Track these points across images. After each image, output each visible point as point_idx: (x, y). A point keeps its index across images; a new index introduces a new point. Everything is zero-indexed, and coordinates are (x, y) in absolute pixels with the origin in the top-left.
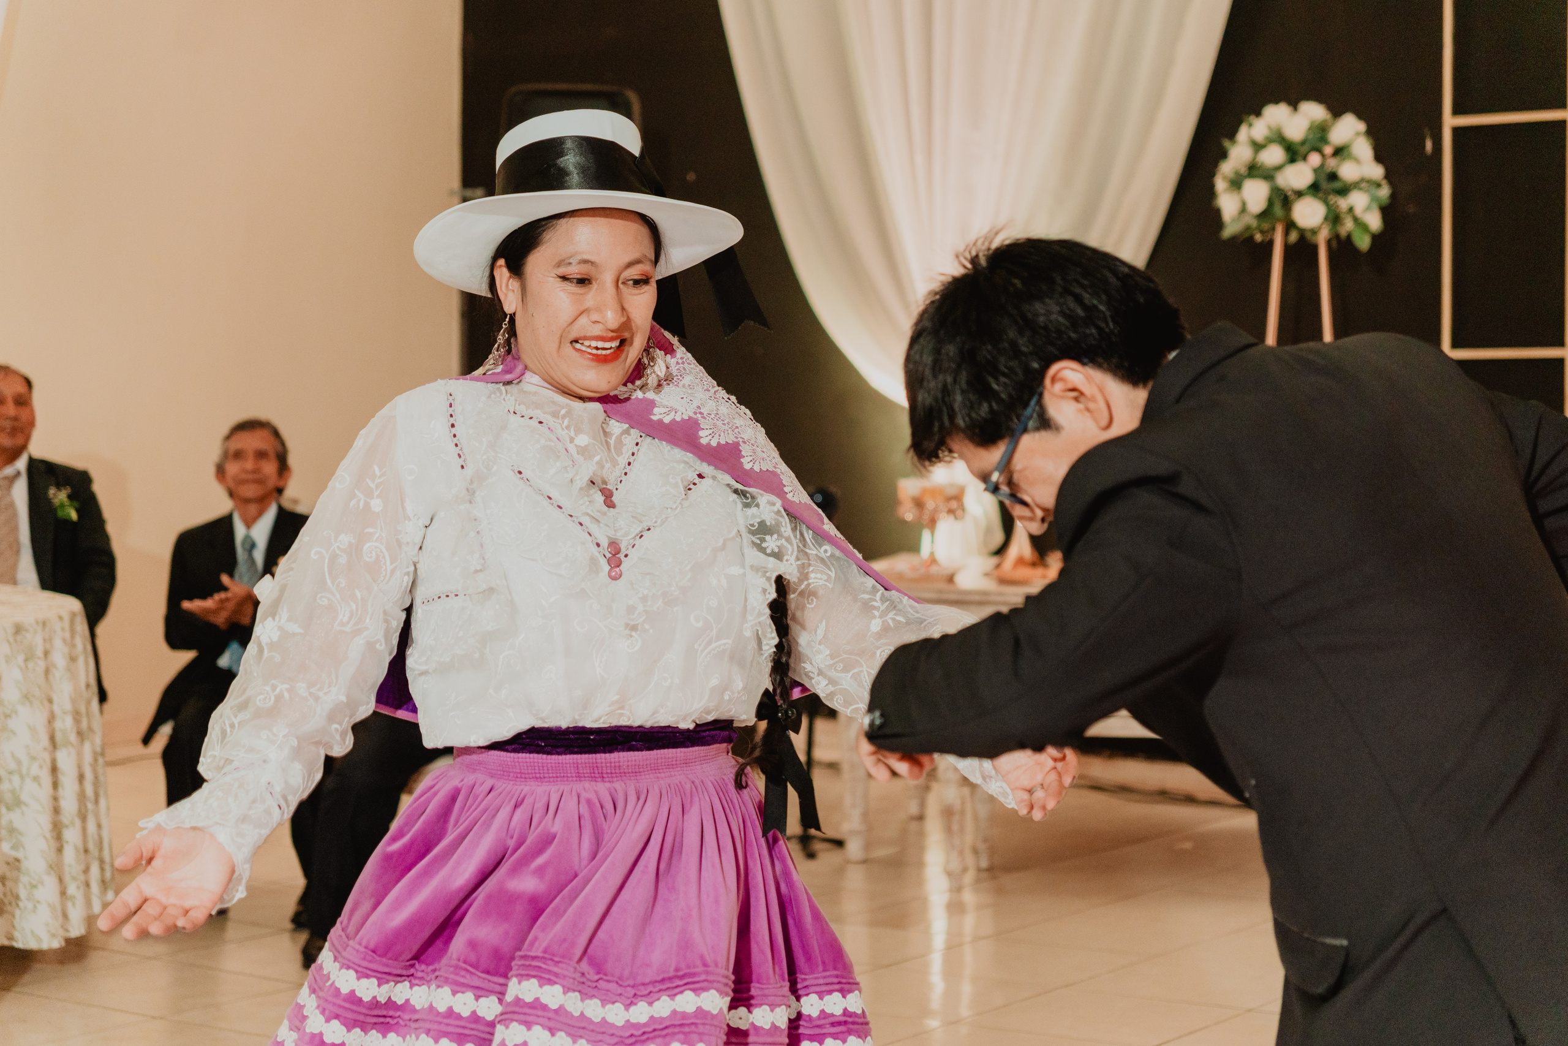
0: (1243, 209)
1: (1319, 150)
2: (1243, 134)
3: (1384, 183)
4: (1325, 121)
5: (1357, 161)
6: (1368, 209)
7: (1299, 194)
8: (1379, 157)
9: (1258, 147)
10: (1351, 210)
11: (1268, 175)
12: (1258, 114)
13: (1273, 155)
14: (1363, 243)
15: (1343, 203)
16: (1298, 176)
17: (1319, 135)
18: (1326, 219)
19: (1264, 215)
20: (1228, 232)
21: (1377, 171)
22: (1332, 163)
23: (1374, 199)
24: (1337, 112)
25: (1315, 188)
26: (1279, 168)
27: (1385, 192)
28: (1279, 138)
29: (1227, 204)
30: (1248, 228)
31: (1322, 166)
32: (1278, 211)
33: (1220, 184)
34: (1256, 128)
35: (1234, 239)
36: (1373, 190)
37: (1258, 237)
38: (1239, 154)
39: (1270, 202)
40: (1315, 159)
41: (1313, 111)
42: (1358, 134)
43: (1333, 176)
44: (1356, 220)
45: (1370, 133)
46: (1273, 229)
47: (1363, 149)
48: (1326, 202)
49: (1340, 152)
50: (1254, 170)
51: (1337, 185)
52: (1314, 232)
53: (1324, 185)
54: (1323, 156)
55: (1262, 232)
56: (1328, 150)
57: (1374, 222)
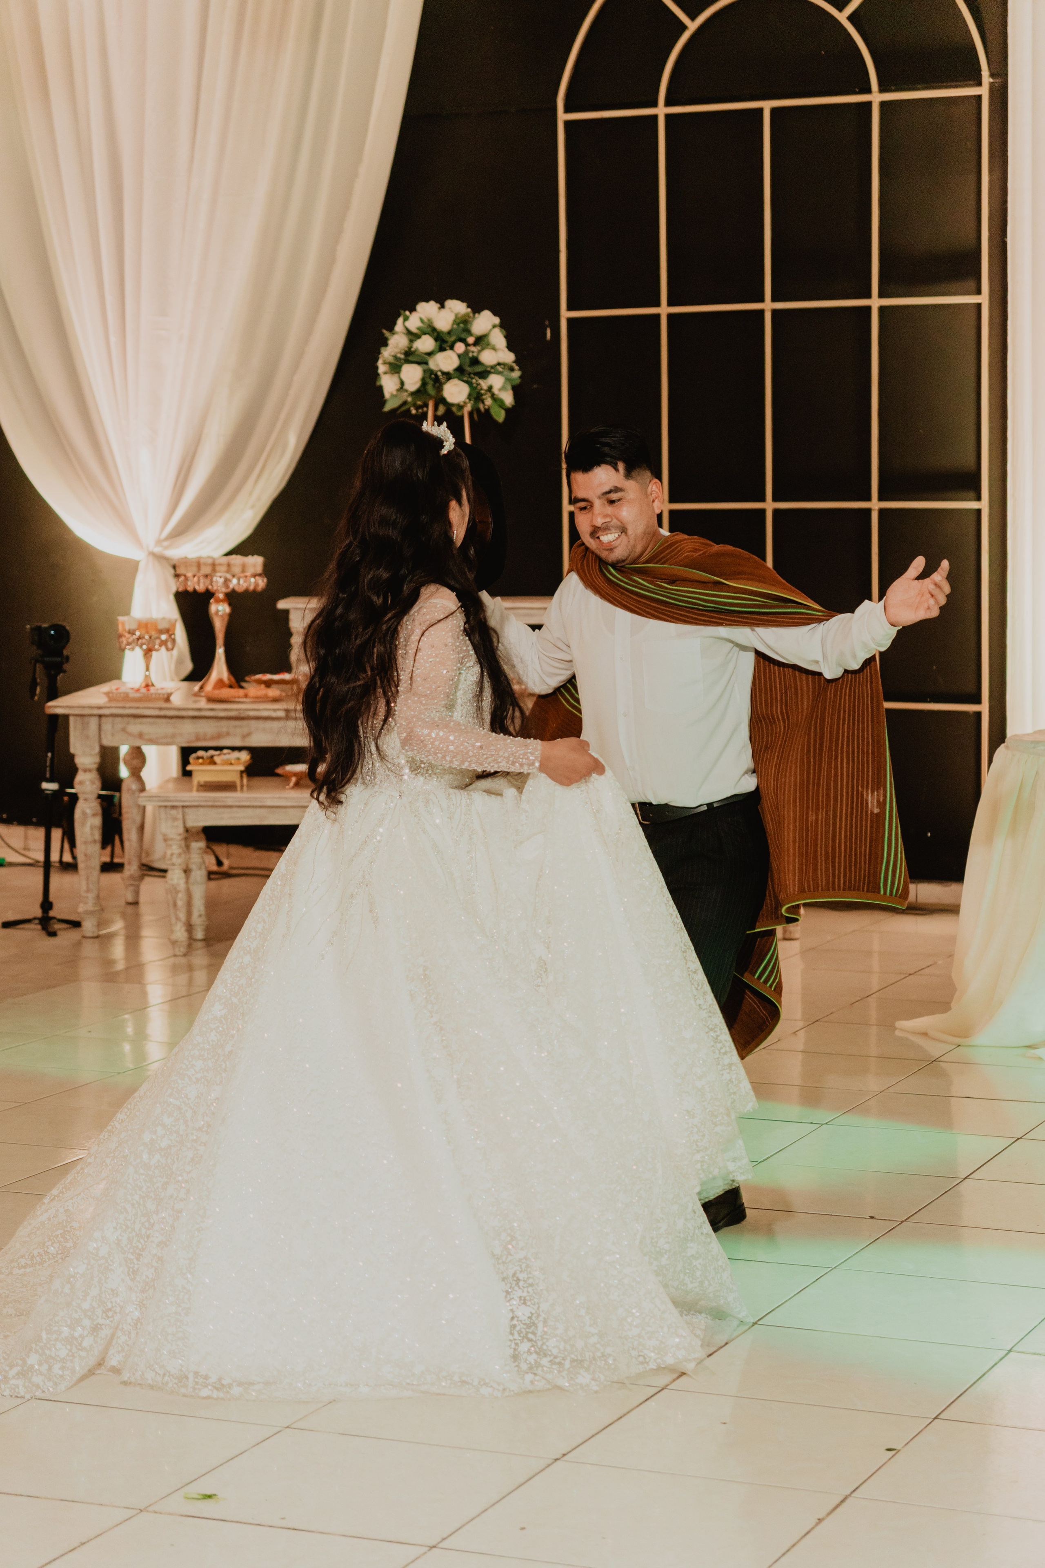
0: (402, 388)
1: (463, 341)
2: (399, 326)
3: (516, 368)
4: (467, 315)
5: (494, 348)
6: (503, 389)
7: (448, 376)
8: (511, 345)
9: (413, 336)
10: (490, 388)
11: (422, 360)
12: (413, 309)
13: (426, 344)
14: (500, 416)
15: (484, 384)
16: (447, 361)
17: (463, 327)
18: (470, 396)
19: (419, 393)
20: (387, 408)
21: (509, 357)
22: (474, 349)
23: (508, 380)
24: (477, 309)
25: (460, 371)
26: (430, 354)
27: (516, 374)
28: (430, 329)
29: (388, 384)
30: (405, 403)
31: (466, 352)
32: (431, 390)
33: (382, 368)
34: (414, 321)
35: (393, 411)
36: (506, 372)
37: (414, 412)
38: (397, 342)
39: (424, 383)
40: (460, 347)
41: (457, 307)
42: (494, 326)
43: (475, 361)
44: (493, 396)
45: (502, 326)
46: (426, 405)
47: (498, 338)
48: (469, 383)
49: (481, 340)
50: (410, 356)
51: (478, 369)
52: (460, 407)
53: (469, 369)
54: (467, 345)
55: (417, 408)
56: (471, 340)
57: (508, 398)
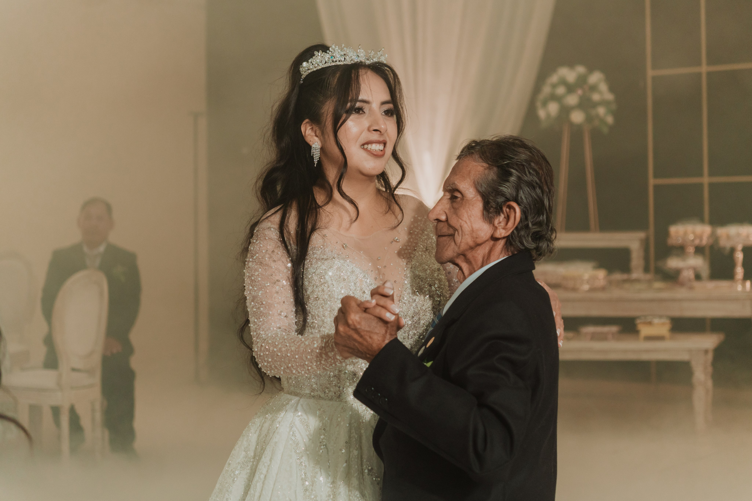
0: (548, 116)
1: (582, 87)
2: (547, 80)
3: (615, 103)
4: (585, 74)
5: (600, 93)
6: (606, 114)
7: (573, 108)
8: (611, 89)
9: (554, 86)
10: (598, 116)
11: (559, 99)
12: (555, 72)
13: (561, 90)
14: (606, 131)
15: (594, 112)
16: (572, 100)
17: (582, 81)
18: (586, 119)
19: (559, 118)
20: (543, 126)
21: (609, 96)
22: (588, 93)
23: (609, 109)
24: (591, 70)
25: (580, 105)
26: (564, 96)
27: (614, 107)
28: (563, 82)
29: (542, 113)
30: (552, 125)
31: (583, 95)
32: (563, 116)
33: (539, 104)
34: (554, 78)
35: (545, 129)
36: (608, 105)
37: (556, 129)
38: (546, 90)
39: (560, 112)
40: (580, 92)
41: (581, 69)
42: (601, 80)
43: (589, 100)
44: (600, 119)
45: (607, 79)
46: (563, 125)
47: (603, 87)
48: (585, 112)
49: (592, 88)
50: (553, 97)
51: (591, 104)
52: (581, 125)
53: (585, 104)
54: (584, 90)
55: (559, 127)
56: (586, 88)
57: (610, 120)
